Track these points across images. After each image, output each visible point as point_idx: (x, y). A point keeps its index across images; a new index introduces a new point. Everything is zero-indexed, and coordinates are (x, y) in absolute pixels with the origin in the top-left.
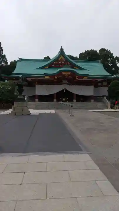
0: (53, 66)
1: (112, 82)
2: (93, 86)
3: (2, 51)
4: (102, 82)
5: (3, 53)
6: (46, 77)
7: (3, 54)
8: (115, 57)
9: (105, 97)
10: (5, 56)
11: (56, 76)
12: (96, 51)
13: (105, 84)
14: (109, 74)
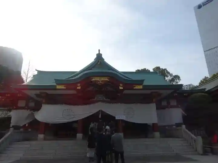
2: (155, 105)
6: (58, 87)
13: (174, 103)
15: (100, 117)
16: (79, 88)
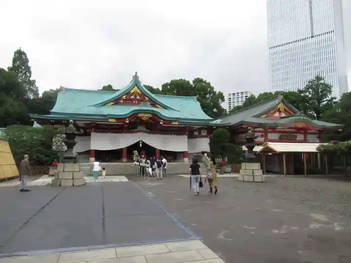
0: (122, 101)
1: (215, 131)
2: (187, 136)
3: (30, 73)
4: (200, 130)
5: (30, 77)
6: (110, 120)
7: (31, 79)
8: (217, 92)
9: (206, 154)
10: (34, 81)
11: (127, 119)
12: (188, 82)
13: (204, 133)
14: (210, 118)
15: (141, 145)
16: (128, 122)
